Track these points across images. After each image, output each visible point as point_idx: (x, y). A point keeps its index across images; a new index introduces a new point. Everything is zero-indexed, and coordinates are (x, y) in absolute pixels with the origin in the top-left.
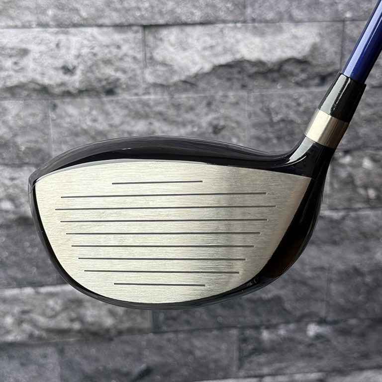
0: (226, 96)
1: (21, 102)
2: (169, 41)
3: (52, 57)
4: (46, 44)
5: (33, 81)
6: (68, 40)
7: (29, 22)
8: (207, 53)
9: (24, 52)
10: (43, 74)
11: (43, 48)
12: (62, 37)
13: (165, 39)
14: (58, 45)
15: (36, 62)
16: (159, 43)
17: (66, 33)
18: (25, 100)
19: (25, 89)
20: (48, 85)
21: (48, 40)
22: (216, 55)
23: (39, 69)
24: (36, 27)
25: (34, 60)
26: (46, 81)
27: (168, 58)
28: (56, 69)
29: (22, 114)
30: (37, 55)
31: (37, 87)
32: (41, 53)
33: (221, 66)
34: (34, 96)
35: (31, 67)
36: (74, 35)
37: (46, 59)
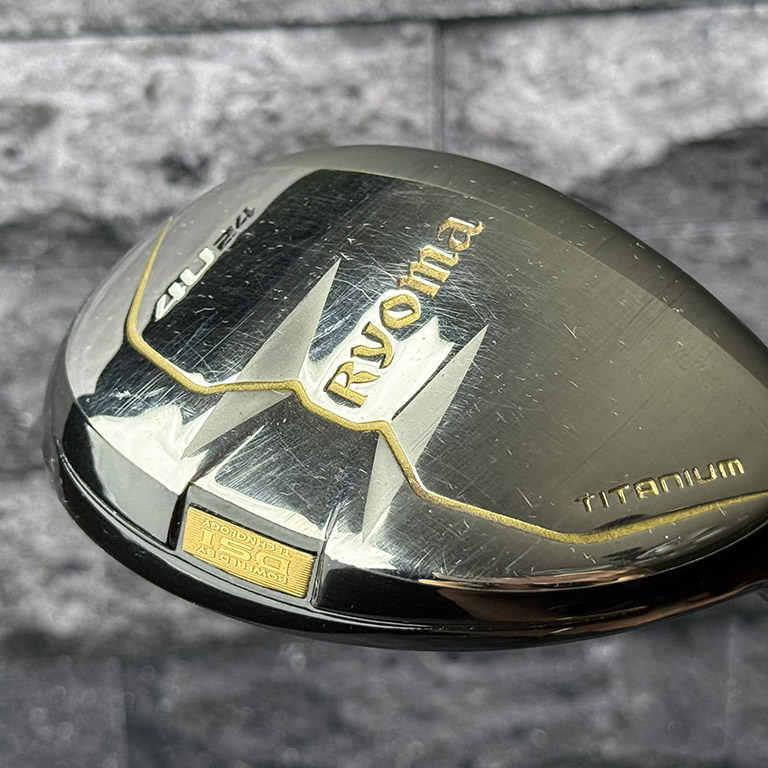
0: (707, 240)
1: (24, 275)
2: (523, 68)
3: (130, 129)
4: (113, 89)
5: (67, 208)
6: (185, 72)
7: (59, 18)
8: (650, 104)
9: (40, 117)
10: (99, 185)
11: (100, 101)
12: (166, 66)
13: (511, 61)
14: (150, 92)
15: (77, 148)
16: (488, 74)
17: (180, 52)
18: (38, 268)
19: (41, 235)
20: (116, 219)
21: (120, 75)
22: (680, 110)
23: (86, 169)
24: (78, 36)
25: (72, 139)
26: (109, 207)
27: (518, 123)
28: (144, 167)
29: (29, 313)
30: (81, 125)
31: (80, 226)
32: (95, 117)
33: (696, 145)
34: (69, 253)
35: (60, 163)
36: (208, 57)
37: (109, 138)
